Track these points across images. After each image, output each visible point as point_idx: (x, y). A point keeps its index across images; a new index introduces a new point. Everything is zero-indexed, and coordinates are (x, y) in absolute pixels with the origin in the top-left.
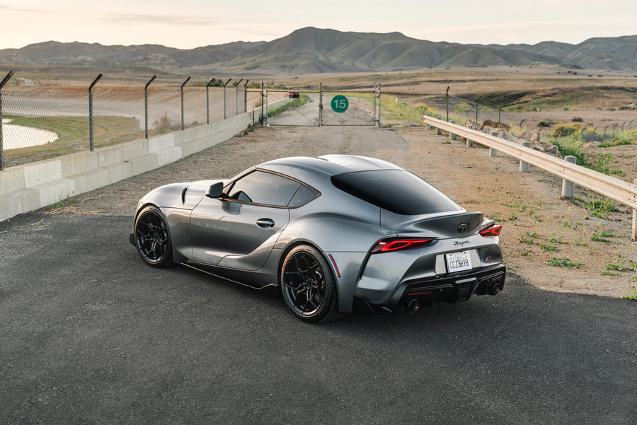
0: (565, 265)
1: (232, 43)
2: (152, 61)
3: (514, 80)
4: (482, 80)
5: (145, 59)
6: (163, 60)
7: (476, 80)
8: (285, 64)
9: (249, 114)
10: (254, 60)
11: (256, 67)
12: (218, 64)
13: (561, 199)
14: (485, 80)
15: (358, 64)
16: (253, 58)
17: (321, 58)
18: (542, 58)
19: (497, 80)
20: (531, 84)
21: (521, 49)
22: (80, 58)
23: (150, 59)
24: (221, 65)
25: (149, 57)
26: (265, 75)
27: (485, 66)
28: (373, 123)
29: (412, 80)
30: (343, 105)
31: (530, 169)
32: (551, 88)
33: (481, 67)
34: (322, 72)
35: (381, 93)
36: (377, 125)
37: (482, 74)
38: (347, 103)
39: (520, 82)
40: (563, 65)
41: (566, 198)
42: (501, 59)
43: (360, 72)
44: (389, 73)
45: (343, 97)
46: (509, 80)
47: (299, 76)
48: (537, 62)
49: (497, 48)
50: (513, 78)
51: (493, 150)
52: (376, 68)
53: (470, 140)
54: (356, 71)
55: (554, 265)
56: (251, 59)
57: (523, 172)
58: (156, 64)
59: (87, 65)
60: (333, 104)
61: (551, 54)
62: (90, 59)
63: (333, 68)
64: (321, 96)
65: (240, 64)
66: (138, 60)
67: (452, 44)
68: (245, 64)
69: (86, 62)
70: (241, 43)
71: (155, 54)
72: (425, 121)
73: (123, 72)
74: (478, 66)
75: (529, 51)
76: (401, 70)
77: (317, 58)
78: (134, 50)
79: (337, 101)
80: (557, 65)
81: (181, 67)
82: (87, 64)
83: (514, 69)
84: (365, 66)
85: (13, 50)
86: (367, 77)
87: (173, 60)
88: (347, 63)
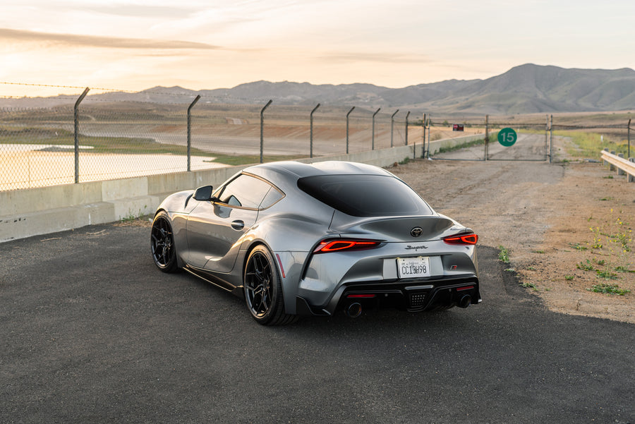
1: (445, 82)
2: (361, 100)
5: (354, 98)
6: (372, 99)
8: (501, 103)
9: (410, 147)
10: (467, 99)
11: (469, 106)
12: (429, 103)
15: (582, 103)
16: (467, 97)
17: (541, 96)
22: (289, 98)
23: (359, 98)
24: (432, 105)
25: (358, 96)
26: (479, 114)
30: (510, 139)
34: (541, 111)
36: (548, 160)
43: (584, 111)
44: (616, 113)
47: (516, 115)
52: (602, 107)
54: (580, 111)
56: (463, 98)
58: (365, 104)
59: (296, 105)
62: (299, 98)
63: (554, 107)
65: (452, 103)
66: (346, 99)
68: (457, 103)
69: (296, 101)
70: (454, 81)
71: (364, 93)
73: (331, 111)
76: (631, 109)
77: (536, 96)
78: (343, 89)
81: (390, 106)
82: (296, 103)
84: (589, 105)
85: (224, 90)
86: (591, 116)
87: (382, 99)
88: (569, 102)
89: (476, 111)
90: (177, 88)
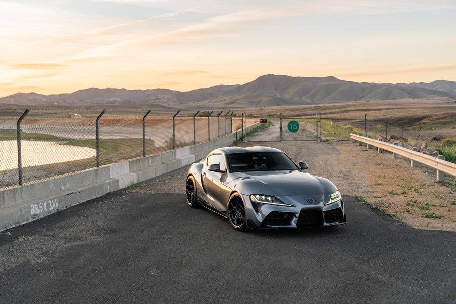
0: (432, 217)
1: (216, 87)
2: (161, 100)
3: (416, 108)
4: (393, 109)
5: (156, 99)
6: (169, 99)
7: (388, 109)
8: (253, 100)
9: (234, 134)
10: (231, 98)
11: (233, 103)
12: (207, 101)
13: (436, 182)
14: (395, 109)
15: (304, 99)
16: (231, 97)
17: (278, 95)
18: (435, 92)
19: (404, 108)
20: (428, 111)
21: (421, 86)
22: (112, 99)
23: (160, 99)
24: (209, 102)
25: (159, 97)
26: (239, 108)
27: (395, 99)
28: (316, 139)
29: (343, 110)
30: (295, 127)
31: (418, 165)
32: (443, 113)
33: (392, 99)
34: (279, 105)
35: (321, 119)
36: (319, 140)
37: (393, 104)
38: (298, 126)
39: (420, 110)
40: (451, 97)
41: (440, 182)
42: (406, 94)
43: (306, 104)
44: (326, 105)
45: (296, 122)
46: (413, 108)
47: (263, 108)
48: (432, 96)
49: (403, 86)
50: (415, 106)
51: (395, 154)
52: (317, 101)
53: (380, 149)
54: (303, 104)
55: (426, 217)
56: (229, 97)
57: (414, 167)
58: (164, 102)
59: (117, 104)
60: (289, 127)
61: (442, 90)
62: (119, 99)
63: (286, 102)
64: (281, 122)
65: (221, 101)
66: (151, 100)
67: (371, 84)
68: (225, 100)
69: (116, 101)
70: (222, 86)
71: (163, 95)
72: (351, 137)
73: (141, 108)
74: (389, 99)
75: (427, 87)
76: (335, 103)
77: (275, 95)
78: (149, 93)
79: (291, 125)
80: (447, 97)
81: (181, 104)
82: (117, 103)
83: (416, 100)
84: (309, 101)
85: (67, 94)
86: (311, 108)
87: (175, 99)
88: (296, 99)
89: (238, 106)
90: (33, 94)
